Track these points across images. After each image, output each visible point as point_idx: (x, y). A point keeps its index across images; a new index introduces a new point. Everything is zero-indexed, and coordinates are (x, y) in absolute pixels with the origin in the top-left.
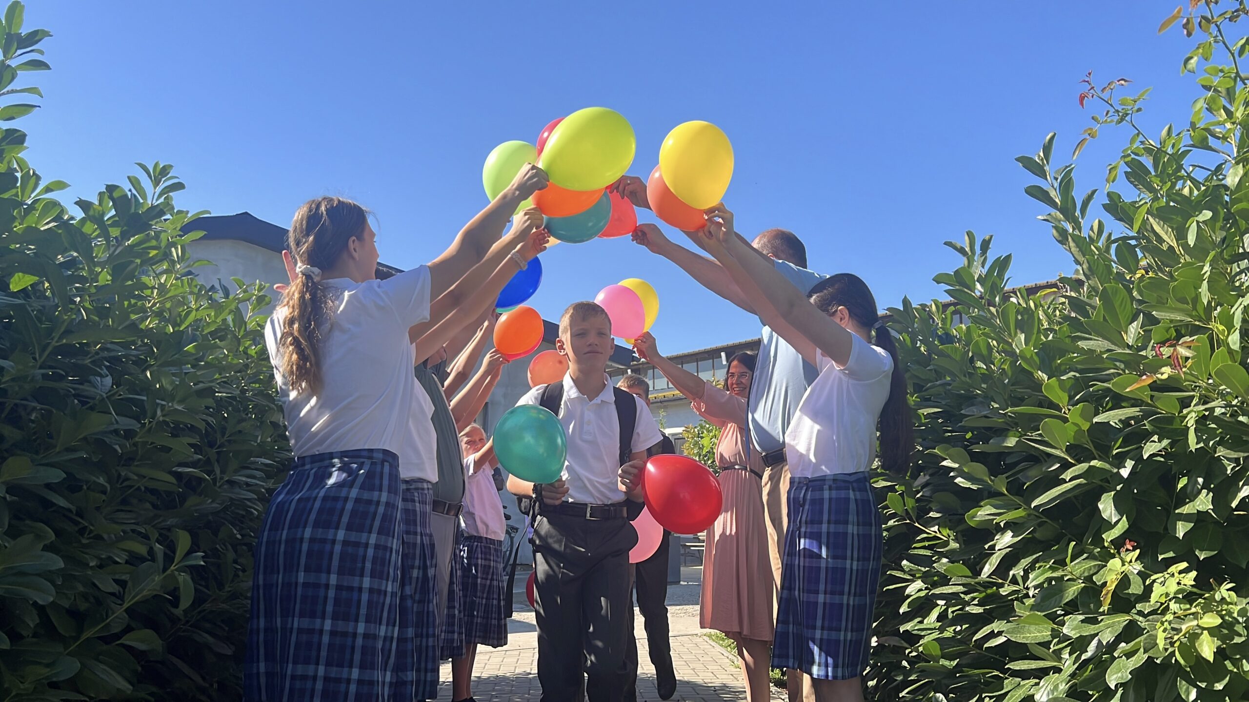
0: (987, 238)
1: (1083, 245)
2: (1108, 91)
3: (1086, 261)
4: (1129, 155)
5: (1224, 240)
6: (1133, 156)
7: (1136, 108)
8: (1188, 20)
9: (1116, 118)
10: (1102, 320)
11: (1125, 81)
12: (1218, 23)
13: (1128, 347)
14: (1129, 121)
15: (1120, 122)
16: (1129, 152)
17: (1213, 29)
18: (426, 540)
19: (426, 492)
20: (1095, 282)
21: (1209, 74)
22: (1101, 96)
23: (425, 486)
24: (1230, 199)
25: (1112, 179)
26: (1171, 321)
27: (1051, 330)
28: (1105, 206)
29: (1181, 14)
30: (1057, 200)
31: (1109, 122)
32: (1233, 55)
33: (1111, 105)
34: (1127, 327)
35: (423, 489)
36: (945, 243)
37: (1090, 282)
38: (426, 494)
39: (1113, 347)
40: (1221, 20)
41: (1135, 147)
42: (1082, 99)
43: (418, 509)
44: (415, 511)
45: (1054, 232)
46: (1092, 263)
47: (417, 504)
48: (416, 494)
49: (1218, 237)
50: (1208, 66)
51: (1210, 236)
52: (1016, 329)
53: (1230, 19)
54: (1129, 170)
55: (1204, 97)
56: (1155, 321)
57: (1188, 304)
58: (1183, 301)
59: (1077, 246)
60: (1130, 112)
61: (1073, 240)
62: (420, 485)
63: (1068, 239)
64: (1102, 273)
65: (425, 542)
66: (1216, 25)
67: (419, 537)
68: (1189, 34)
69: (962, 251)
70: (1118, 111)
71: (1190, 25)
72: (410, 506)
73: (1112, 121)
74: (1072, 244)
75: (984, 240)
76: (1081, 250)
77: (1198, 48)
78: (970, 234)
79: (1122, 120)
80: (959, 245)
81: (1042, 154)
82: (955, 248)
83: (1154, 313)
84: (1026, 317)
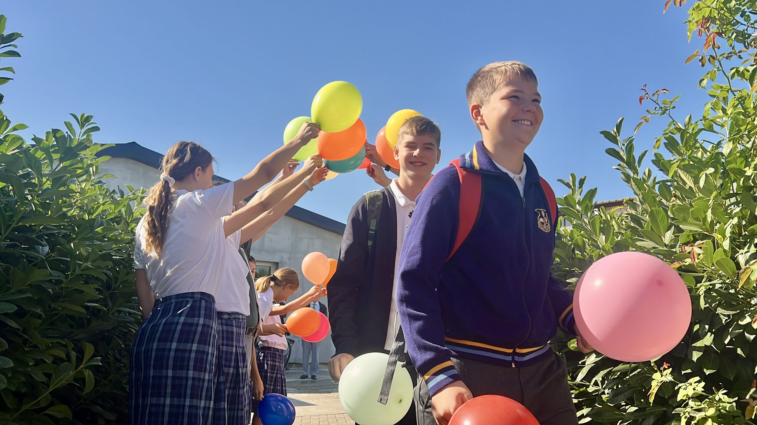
0: (583, 178)
1: (639, 184)
2: (656, 96)
3: (641, 194)
4: (668, 133)
5: (722, 185)
6: (670, 134)
7: (671, 107)
8: (702, 57)
9: (660, 112)
10: (650, 230)
11: (667, 90)
12: (720, 60)
13: (666, 246)
14: (668, 113)
15: (663, 114)
16: (668, 131)
17: (717, 63)
18: (240, 351)
19: (241, 320)
20: (646, 206)
21: (714, 88)
22: (652, 98)
23: (241, 317)
24: (725, 161)
25: (657, 146)
26: (691, 231)
27: (620, 233)
28: (653, 161)
29: (699, 54)
30: (624, 157)
31: (657, 114)
32: (728, 78)
33: (658, 104)
34: (665, 233)
35: (239, 319)
36: (558, 180)
37: (643, 206)
38: (241, 322)
39: (657, 246)
40: (721, 58)
41: (671, 129)
42: (641, 99)
43: (235, 331)
44: (232, 332)
45: (623, 176)
46: (644, 195)
47: (235, 328)
48: (234, 322)
49: (719, 183)
50: (714, 84)
51: (714, 182)
52: (600, 232)
53: (727, 58)
54: (667, 142)
55: (711, 102)
56: (682, 231)
57: (700, 221)
58: (697, 219)
59: (636, 185)
60: (669, 108)
61: (634, 181)
62: (237, 316)
63: (630, 181)
64: (651, 200)
65: (238, 352)
66: (719, 61)
67: (234, 348)
68: (703, 65)
69: (568, 185)
70: (661, 108)
71: (704, 60)
72: (230, 329)
73: (658, 113)
74: (633, 183)
75: (581, 179)
76: (638, 187)
77: (708, 74)
78: (572, 175)
79: (664, 113)
80: (566, 181)
81: (615, 130)
82: (564, 183)
83: (681, 226)
84: (606, 225)
